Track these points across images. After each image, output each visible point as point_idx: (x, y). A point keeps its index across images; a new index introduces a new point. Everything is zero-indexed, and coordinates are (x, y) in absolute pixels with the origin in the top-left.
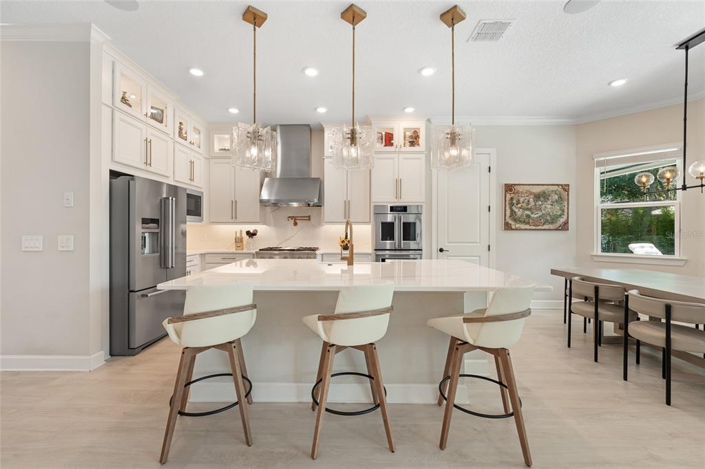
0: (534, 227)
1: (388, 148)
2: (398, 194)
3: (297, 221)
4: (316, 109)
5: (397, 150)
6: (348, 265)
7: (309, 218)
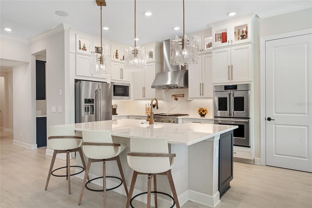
1: (225, 44)
2: (230, 77)
3: (178, 98)
4: (173, 28)
5: (230, 44)
6: (150, 124)
7: (183, 96)
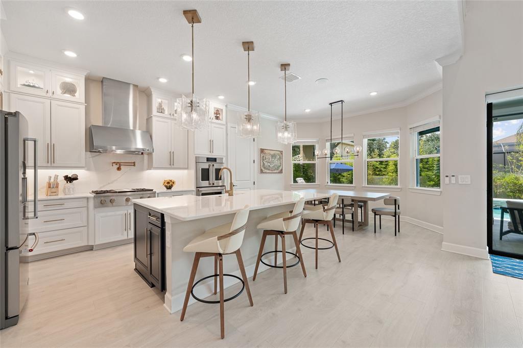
0: (271, 172)
3: (121, 167)
5: (211, 121)
7: (134, 164)
